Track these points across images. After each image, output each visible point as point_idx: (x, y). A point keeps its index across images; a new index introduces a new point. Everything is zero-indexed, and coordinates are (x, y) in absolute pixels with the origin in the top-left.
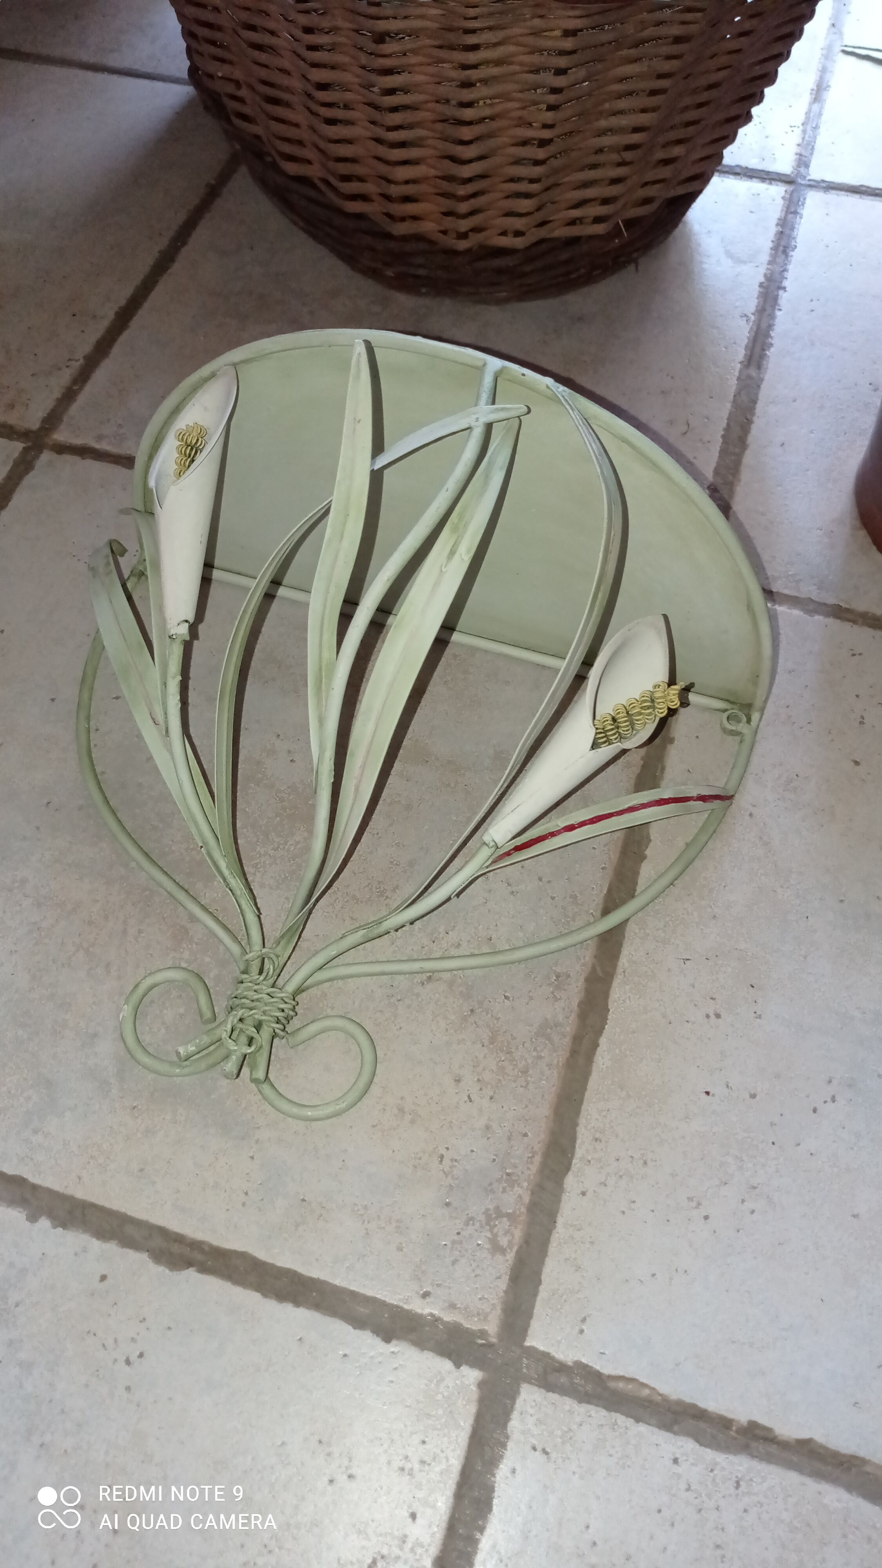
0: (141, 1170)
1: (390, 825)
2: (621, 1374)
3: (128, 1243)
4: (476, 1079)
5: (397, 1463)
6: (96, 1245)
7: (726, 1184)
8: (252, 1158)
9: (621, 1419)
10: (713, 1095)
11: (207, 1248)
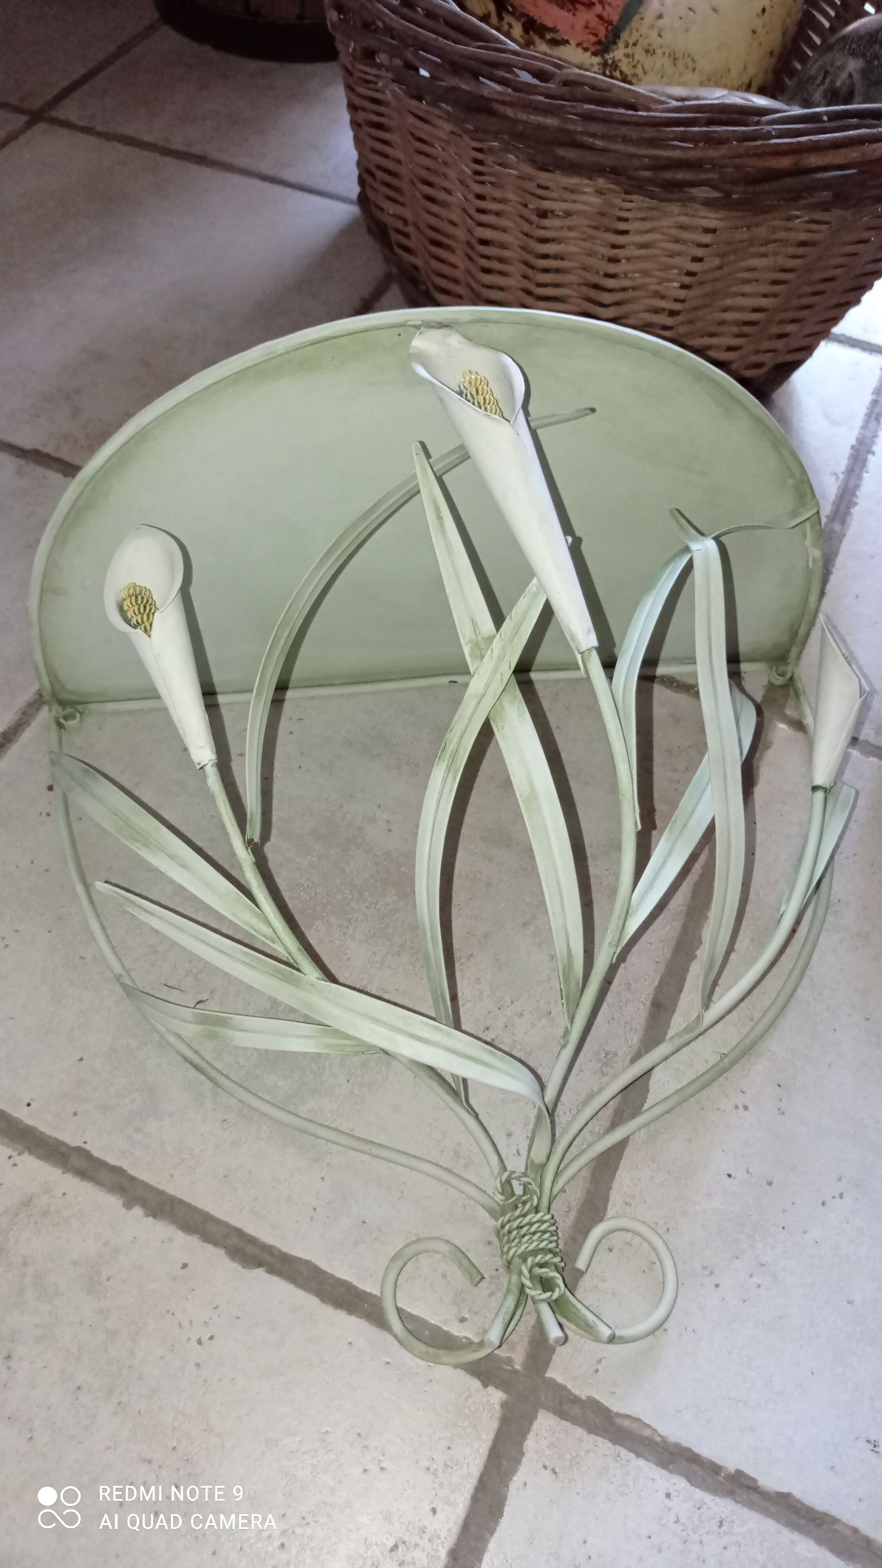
0: (226, 1176)
1: (471, 899)
2: (628, 1413)
3: (209, 1238)
4: (525, 1136)
5: (425, 1463)
6: (181, 1237)
7: (737, 1258)
8: (323, 1178)
9: (623, 1452)
10: (734, 1178)
11: (276, 1252)
